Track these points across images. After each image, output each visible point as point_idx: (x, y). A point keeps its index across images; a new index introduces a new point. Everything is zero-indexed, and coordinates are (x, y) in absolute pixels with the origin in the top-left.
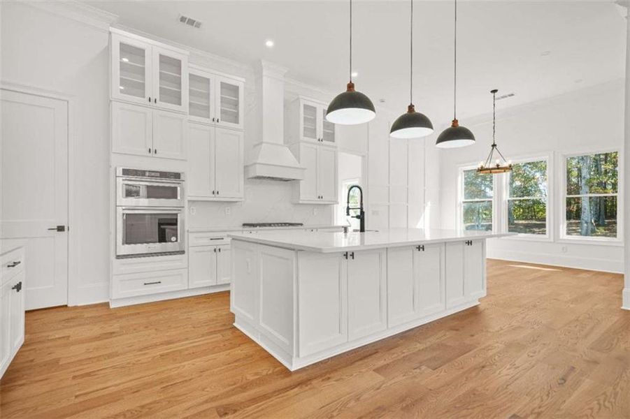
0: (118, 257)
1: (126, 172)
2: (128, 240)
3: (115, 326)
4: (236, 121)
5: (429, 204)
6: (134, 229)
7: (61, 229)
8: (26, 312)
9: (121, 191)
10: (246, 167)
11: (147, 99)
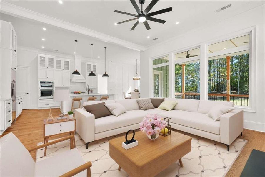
0: (39, 99)
1: (41, 82)
2: (42, 96)
3: (38, 111)
4: (68, 69)
5: (130, 87)
6: (43, 94)
7: (28, 94)
8: (23, 110)
9: (40, 86)
10: (71, 80)
11: (45, 67)
